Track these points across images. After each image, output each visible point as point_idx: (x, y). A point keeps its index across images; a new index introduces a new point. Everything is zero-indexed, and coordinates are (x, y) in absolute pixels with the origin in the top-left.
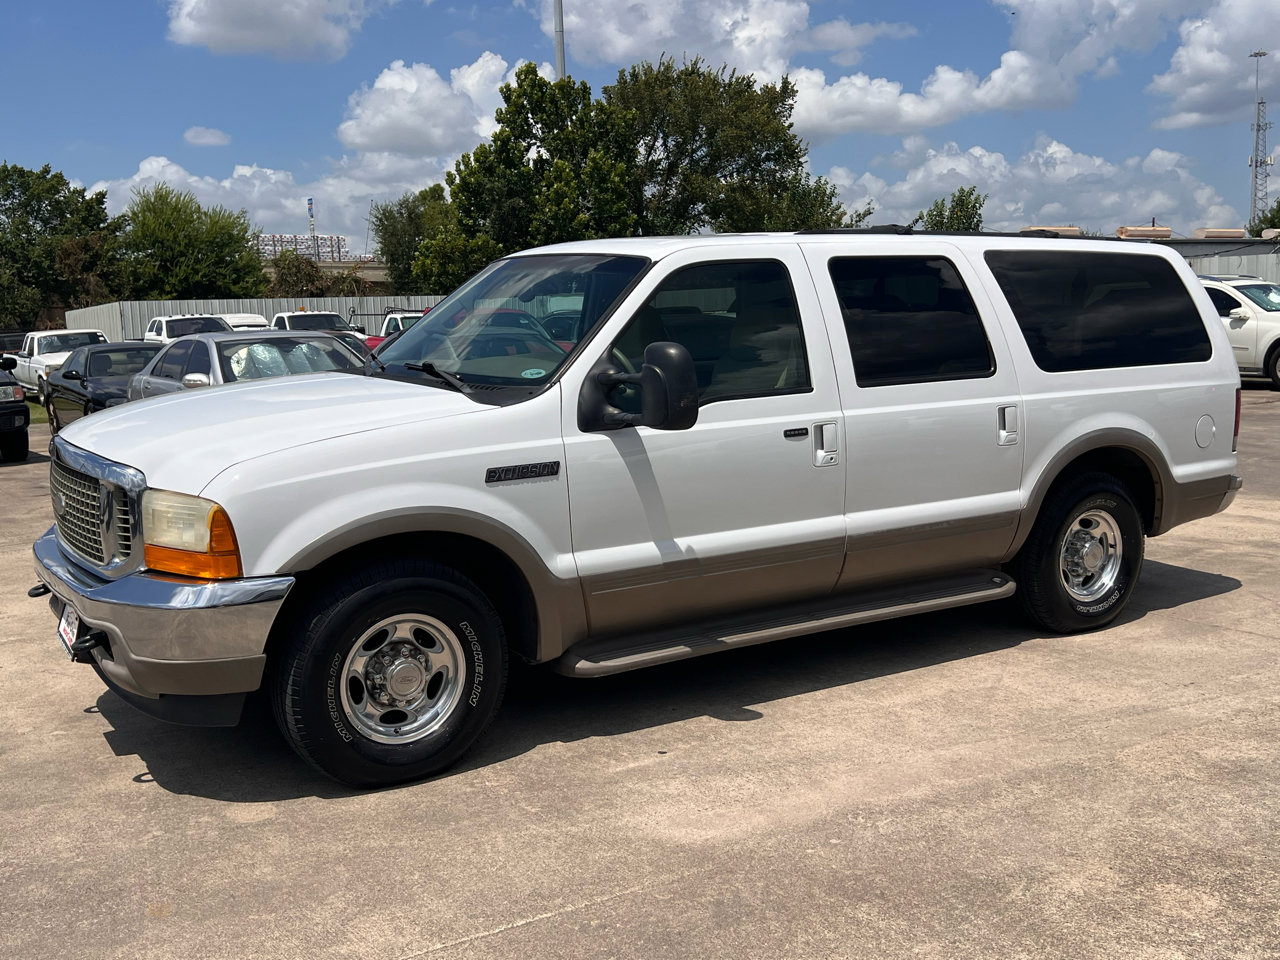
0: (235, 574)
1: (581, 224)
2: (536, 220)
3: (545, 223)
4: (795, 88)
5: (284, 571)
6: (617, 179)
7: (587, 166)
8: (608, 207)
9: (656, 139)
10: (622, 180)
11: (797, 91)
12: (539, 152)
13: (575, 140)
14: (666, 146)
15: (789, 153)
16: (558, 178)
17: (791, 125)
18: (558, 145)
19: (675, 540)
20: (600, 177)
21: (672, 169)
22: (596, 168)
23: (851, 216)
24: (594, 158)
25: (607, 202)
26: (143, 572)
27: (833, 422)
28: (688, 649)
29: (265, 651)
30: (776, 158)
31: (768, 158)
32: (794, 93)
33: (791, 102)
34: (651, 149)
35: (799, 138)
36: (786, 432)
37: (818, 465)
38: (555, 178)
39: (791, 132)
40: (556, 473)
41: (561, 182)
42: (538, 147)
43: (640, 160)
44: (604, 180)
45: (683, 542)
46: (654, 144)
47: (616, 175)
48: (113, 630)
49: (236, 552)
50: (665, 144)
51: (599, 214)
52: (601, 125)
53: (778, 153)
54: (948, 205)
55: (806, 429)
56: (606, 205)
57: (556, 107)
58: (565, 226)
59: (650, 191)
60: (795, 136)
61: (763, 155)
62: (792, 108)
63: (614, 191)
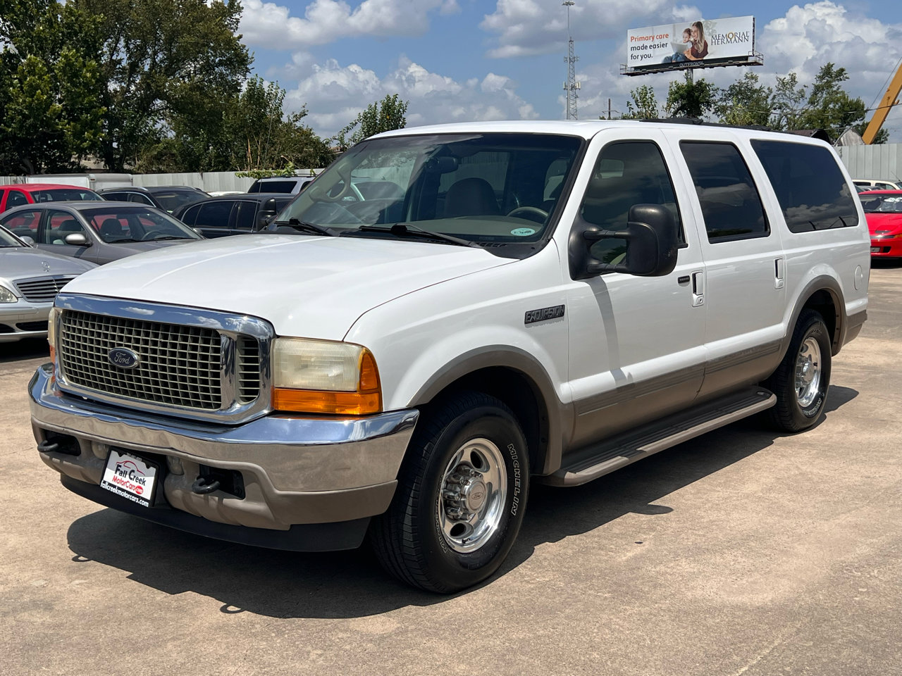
0: (375, 409)
1: (55, 114)
2: (12, 109)
3: (20, 113)
4: (241, 5)
5: (413, 405)
6: (88, 75)
7: (59, 62)
8: (80, 99)
9: (118, 41)
10: (93, 76)
11: (243, 8)
12: (6, 47)
13: (46, 39)
14: (128, 48)
15: (239, 61)
16: (32, 72)
17: (240, 37)
18: (28, 42)
19: (621, 369)
20: (72, 72)
21: (134, 67)
22: (69, 64)
23: (288, 117)
24: (66, 57)
25: (79, 95)
26: (268, 415)
27: (701, 270)
28: (625, 459)
29: (398, 478)
30: (228, 63)
31: (221, 63)
32: (240, 9)
33: (237, 17)
34: (114, 50)
35: (246, 48)
36: (679, 278)
37: (694, 305)
38: (29, 72)
39: (241, 42)
40: (562, 314)
41: (34, 76)
42: (6, 43)
43: (105, 59)
44: (76, 74)
45: (626, 370)
46: (116, 46)
47: (87, 71)
48: (257, 469)
49: (378, 390)
50: (127, 46)
51: (73, 105)
52: (69, 26)
53: (229, 59)
54: (379, 108)
55: (689, 277)
56: (79, 97)
57: (25, 8)
58: (39, 115)
59: (112, 86)
60: (244, 46)
61: (217, 60)
62: (238, 22)
63: (86, 85)
